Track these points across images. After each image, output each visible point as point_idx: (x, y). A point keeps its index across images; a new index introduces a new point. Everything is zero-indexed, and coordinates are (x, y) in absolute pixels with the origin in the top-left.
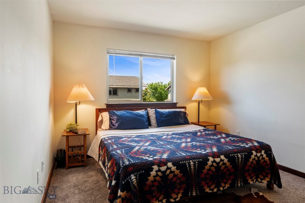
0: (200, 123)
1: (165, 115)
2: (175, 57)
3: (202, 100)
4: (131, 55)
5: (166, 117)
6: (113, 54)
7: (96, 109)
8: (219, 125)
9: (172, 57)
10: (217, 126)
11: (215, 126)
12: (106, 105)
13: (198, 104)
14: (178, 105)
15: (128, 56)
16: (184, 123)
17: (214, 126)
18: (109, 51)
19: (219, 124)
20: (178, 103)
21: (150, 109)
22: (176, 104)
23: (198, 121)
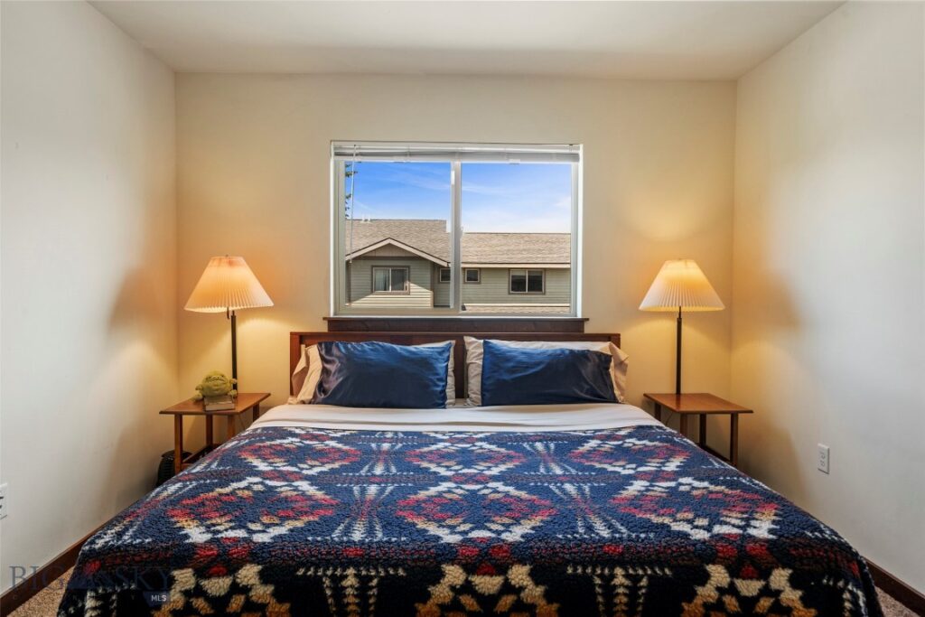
0: (682, 398)
1: (511, 364)
2: (581, 152)
3: (683, 310)
4: (411, 154)
5: (512, 370)
6: (352, 155)
7: (292, 334)
8: (751, 412)
9: (567, 151)
10: (740, 415)
11: (734, 416)
12: (326, 322)
13: (673, 325)
14: (588, 329)
15: (402, 159)
16: (588, 397)
17: (729, 416)
18: (341, 148)
19: (750, 409)
20: (588, 319)
21: (473, 339)
22: (581, 322)
23: (674, 391)
